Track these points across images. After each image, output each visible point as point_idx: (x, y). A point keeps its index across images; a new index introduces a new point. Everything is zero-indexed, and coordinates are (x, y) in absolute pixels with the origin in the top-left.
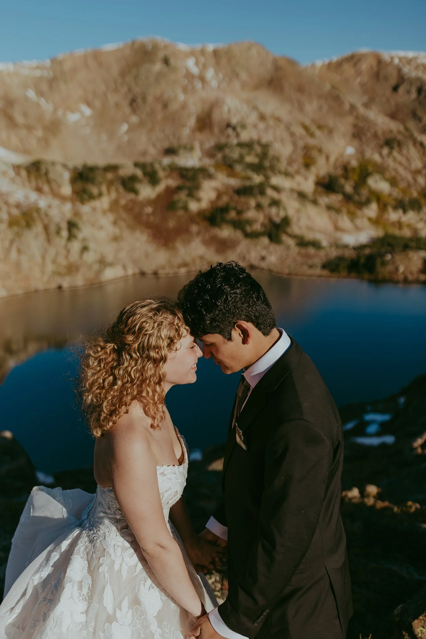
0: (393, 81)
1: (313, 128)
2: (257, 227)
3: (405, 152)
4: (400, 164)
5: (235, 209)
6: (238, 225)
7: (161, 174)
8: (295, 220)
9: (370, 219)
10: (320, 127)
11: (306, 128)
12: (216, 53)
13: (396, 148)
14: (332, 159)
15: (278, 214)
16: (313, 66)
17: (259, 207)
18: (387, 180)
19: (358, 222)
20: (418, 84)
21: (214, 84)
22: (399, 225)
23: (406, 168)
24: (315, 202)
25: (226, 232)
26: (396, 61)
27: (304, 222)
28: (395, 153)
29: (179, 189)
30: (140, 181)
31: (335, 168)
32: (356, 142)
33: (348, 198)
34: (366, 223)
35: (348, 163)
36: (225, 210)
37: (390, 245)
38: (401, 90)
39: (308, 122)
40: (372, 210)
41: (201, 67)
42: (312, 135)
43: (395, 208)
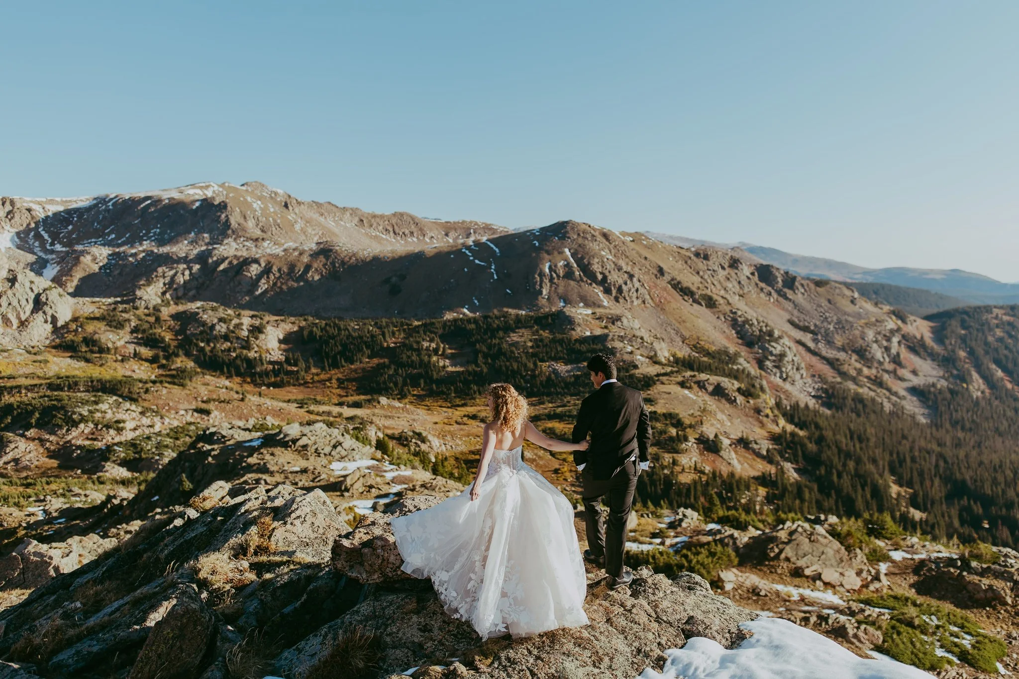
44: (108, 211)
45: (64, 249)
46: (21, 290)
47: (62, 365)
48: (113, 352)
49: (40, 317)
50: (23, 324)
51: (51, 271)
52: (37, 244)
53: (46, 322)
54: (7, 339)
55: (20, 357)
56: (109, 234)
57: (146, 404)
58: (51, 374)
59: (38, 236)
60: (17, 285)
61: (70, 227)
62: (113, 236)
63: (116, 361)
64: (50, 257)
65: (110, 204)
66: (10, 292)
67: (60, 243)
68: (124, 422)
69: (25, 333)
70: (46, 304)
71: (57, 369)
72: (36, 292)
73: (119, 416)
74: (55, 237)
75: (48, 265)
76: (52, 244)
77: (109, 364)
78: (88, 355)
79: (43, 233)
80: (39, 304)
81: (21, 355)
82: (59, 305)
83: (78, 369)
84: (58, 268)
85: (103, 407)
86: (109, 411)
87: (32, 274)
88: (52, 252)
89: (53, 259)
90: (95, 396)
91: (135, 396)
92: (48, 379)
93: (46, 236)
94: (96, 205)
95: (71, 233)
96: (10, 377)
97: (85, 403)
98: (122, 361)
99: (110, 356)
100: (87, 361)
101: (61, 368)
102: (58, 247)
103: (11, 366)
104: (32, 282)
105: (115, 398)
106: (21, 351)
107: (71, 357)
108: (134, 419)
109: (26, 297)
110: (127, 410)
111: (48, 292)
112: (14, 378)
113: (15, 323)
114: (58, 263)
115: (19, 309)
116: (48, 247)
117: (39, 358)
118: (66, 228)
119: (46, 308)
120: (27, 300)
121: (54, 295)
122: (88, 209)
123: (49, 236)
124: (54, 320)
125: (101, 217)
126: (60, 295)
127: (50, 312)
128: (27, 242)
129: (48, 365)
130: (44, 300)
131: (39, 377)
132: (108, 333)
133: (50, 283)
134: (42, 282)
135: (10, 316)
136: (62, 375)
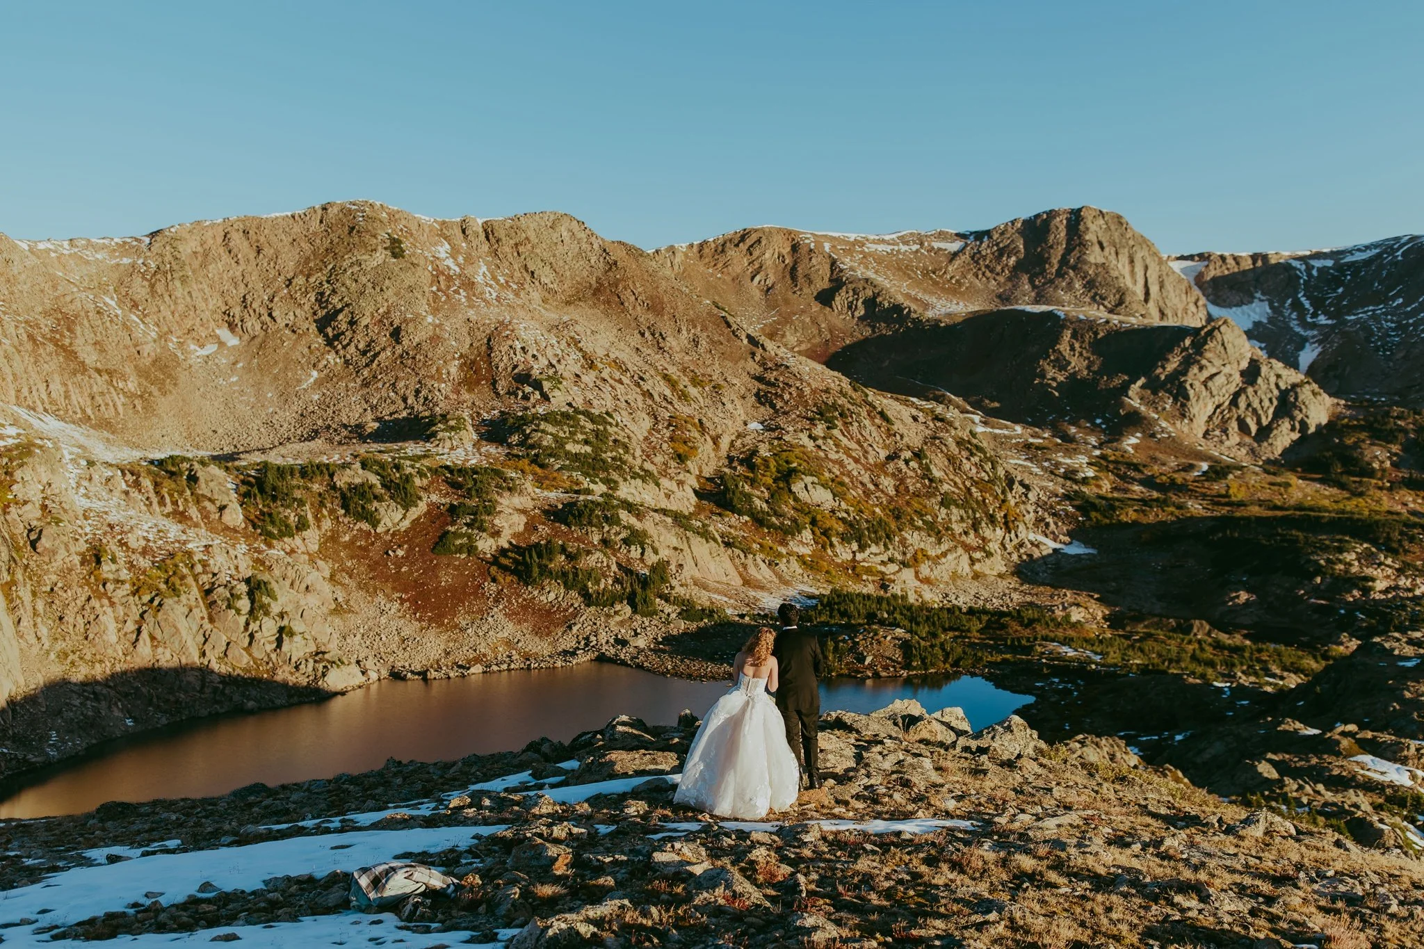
0: (822, 284)
1: (685, 381)
2: (606, 583)
3: (854, 428)
4: (847, 451)
5: (563, 549)
6: (571, 580)
7: (418, 481)
8: (673, 567)
9: (801, 558)
10: (695, 382)
11: (672, 383)
12: (489, 232)
13: (839, 423)
14: (725, 443)
15: (642, 560)
16: (673, 250)
17: (605, 542)
18: (825, 486)
19: (782, 566)
20: (869, 293)
21: (491, 294)
22: (854, 569)
23: (857, 461)
24: (705, 534)
25: (551, 594)
26: (827, 247)
27: (689, 571)
28: (836, 432)
29: (452, 509)
30: (378, 498)
31: (730, 459)
32: (765, 411)
33: (759, 521)
34: (795, 565)
35: (754, 452)
36: (544, 551)
37: (844, 614)
38: (839, 301)
39: (673, 371)
40: (804, 544)
41: (461, 259)
42: (684, 396)
43: (844, 539)
44: (1395, 263)
45: (1330, 322)
46: (1264, 387)
47: (1308, 490)
48: (1379, 475)
49: (1285, 425)
50: (1264, 433)
51: (1308, 356)
52: (1294, 316)
53: (1293, 429)
54: (1244, 451)
55: (1256, 478)
56: (1394, 298)
57: (1408, 559)
58: (1292, 502)
59: (1297, 305)
60: (1260, 381)
61: (1340, 290)
62: (1401, 300)
63: (1381, 488)
64: (1310, 333)
65: (1399, 253)
66: (1250, 390)
67: (1325, 313)
68: (1373, 580)
69: (1265, 444)
70: (1294, 406)
71: (1300, 495)
72: (1283, 387)
73: (1369, 571)
74: (1318, 305)
75: (1307, 345)
76: (1315, 315)
77: (1371, 493)
78: (1344, 479)
79: (1303, 299)
80: (1286, 404)
81: (1257, 474)
82: (1312, 407)
83: (1326, 497)
84: (1320, 349)
85: (1350, 557)
86: (1356, 563)
87: (1280, 365)
88: (1314, 326)
89: (1313, 337)
90: (1340, 541)
91: (1395, 545)
92: (1286, 509)
93: (1307, 304)
94: (1379, 256)
95: (1342, 297)
96: (1241, 504)
97: (1326, 549)
98: (1390, 489)
99: (1374, 481)
100: (1342, 487)
101: (1306, 496)
102: (1322, 320)
103: (1243, 489)
104: (1278, 376)
105: (1365, 545)
106: (1257, 469)
107: (1322, 481)
108: (1388, 577)
109: (1269, 395)
110: (1380, 564)
111: (1298, 390)
112: (1245, 505)
113: (1254, 428)
114: (1320, 342)
115: (1260, 412)
116: (1309, 320)
117: (1279, 480)
118: (1335, 290)
119: (1296, 412)
120: (1270, 400)
121: (1305, 393)
122: (1367, 263)
123: (1311, 305)
124: (1304, 426)
125: (1384, 273)
126: (1314, 394)
127: (1300, 417)
128: (1281, 314)
129: (1290, 490)
130: (1292, 399)
131: (1276, 508)
132: (1375, 448)
133: (1303, 377)
134: (1291, 377)
135: (1249, 420)
136: (1306, 504)
